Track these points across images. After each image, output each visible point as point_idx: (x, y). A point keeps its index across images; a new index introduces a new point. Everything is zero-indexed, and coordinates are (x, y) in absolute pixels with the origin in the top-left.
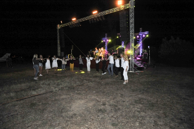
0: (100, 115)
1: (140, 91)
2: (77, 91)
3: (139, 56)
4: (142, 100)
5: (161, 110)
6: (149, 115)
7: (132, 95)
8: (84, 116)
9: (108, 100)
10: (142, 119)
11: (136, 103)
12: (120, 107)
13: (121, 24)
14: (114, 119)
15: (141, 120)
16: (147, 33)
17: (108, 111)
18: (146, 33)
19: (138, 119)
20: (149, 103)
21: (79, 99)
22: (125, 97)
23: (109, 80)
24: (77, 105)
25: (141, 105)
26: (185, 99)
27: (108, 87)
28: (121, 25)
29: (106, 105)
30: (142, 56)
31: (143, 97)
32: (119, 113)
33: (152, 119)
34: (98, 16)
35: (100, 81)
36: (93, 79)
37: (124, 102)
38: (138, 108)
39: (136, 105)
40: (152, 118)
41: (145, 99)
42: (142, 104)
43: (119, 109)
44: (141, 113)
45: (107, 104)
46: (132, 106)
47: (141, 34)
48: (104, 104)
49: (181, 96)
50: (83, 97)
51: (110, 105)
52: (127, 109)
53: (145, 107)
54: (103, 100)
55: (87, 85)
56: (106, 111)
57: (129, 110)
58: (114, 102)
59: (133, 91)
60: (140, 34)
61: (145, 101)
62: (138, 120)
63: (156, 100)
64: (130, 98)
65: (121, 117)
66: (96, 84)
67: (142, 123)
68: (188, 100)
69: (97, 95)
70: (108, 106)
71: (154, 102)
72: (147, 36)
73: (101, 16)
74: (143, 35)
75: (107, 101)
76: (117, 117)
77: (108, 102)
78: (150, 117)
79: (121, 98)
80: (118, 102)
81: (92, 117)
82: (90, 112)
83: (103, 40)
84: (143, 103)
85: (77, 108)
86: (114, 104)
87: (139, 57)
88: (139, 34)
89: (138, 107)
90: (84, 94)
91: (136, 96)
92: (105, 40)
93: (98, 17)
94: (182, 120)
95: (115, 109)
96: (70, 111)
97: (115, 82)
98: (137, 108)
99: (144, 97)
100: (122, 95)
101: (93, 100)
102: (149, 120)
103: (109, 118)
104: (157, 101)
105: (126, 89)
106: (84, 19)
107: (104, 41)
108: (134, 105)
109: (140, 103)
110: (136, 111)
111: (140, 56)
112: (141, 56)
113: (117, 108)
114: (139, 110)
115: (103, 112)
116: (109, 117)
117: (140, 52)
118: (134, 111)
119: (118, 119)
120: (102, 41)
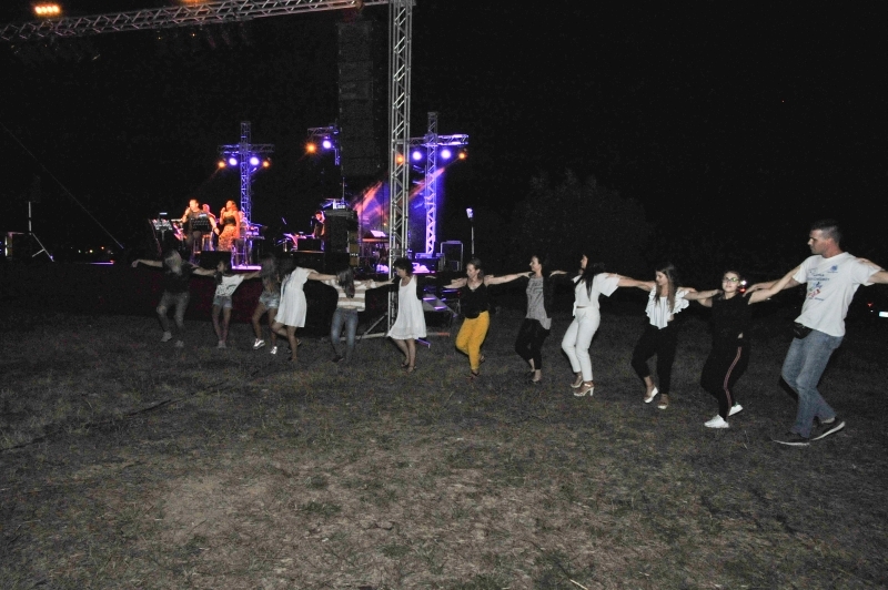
0: (319, 525)
1: (457, 420)
2: (150, 439)
3: (422, 255)
4: (472, 453)
5: (550, 483)
6: (514, 502)
7: (425, 436)
8: (247, 538)
9: (329, 465)
10: (493, 519)
11: (452, 467)
12: (392, 487)
13: (344, 86)
14: (386, 532)
15: (489, 523)
16: (460, 139)
17: (346, 507)
18: (455, 140)
19: (475, 521)
20: (506, 463)
21: (186, 473)
22: (401, 449)
23: (298, 379)
24: (185, 499)
25: (475, 473)
26: (624, 436)
27: (301, 413)
28: (345, 91)
29: (332, 488)
30: (438, 255)
31: (474, 442)
32: (397, 510)
33: (527, 513)
34: (214, 21)
35: (250, 384)
36: (211, 378)
37: (402, 465)
38: (466, 484)
39: (457, 474)
40: (524, 510)
41: (486, 450)
42: (478, 467)
43: (392, 494)
44: (484, 498)
45: (333, 483)
46: (439, 481)
47: (434, 146)
48: (320, 484)
49: (612, 425)
50: (199, 463)
51: (348, 485)
52: (423, 494)
53: (491, 477)
54: (306, 467)
55: (189, 407)
56: (338, 509)
57: (433, 495)
58: (361, 472)
59: (428, 421)
60: (428, 145)
61: (487, 457)
62: (477, 525)
63: (526, 449)
64: (424, 450)
65: (410, 524)
66: (235, 400)
67: (495, 532)
68: (634, 438)
69: (266, 450)
70: (338, 487)
71: (520, 457)
72: (462, 156)
73: (231, 19)
74: (440, 149)
75: (327, 471)
76: (394, 523)
77: (333, 474)
78: (519, 510)
79: (383, 454)
80: (375, 469)
81: (287, 539)
82: (268, 519)
83: (229, 156)
84: (479, 463)
85: (199, 514)
86: (364, 478)
87: (423, 262)
88: (422, 142)
89: (466, 478)
90: (196, 448)
91: (443, 439)
92: (238, 157)
93: (213, 27)
94: (621, 502)
95: (376, 495)
96: (167, 528)
97: (330, 387)
98: (463, 483)
99: (477, 441)
100: (384, 439)
101: (257, 472)
102: (518, 517)
103: (362, 532)
104: (532, 453)
105: (392, 415)
106: (118, 22)
107: (233, 162)
108: (451, 473)
109: (470, 466)
110: (460, 495)
111: (428, 253)
112: (434, 254)
113: (381, 492)
114: (473, 490)
115: (328, 515)
116: (364, 529)
117: (428, 235)
118: (453, 496)
119: (398, 530)
120: (222, 165)
